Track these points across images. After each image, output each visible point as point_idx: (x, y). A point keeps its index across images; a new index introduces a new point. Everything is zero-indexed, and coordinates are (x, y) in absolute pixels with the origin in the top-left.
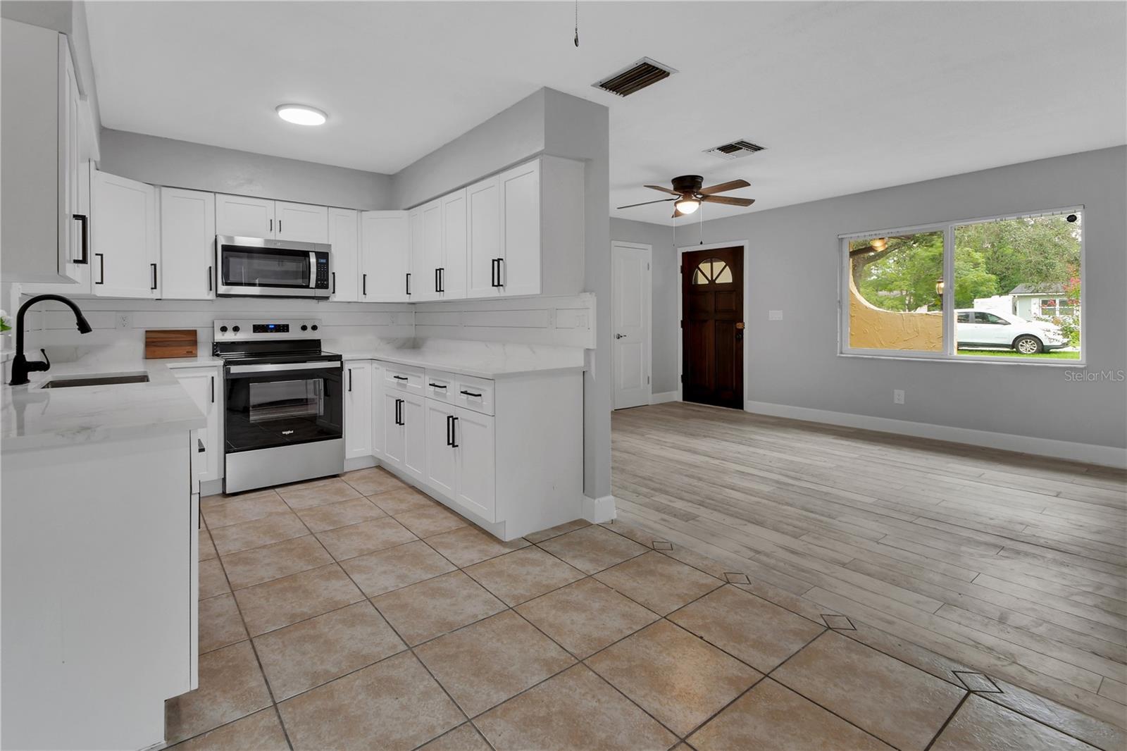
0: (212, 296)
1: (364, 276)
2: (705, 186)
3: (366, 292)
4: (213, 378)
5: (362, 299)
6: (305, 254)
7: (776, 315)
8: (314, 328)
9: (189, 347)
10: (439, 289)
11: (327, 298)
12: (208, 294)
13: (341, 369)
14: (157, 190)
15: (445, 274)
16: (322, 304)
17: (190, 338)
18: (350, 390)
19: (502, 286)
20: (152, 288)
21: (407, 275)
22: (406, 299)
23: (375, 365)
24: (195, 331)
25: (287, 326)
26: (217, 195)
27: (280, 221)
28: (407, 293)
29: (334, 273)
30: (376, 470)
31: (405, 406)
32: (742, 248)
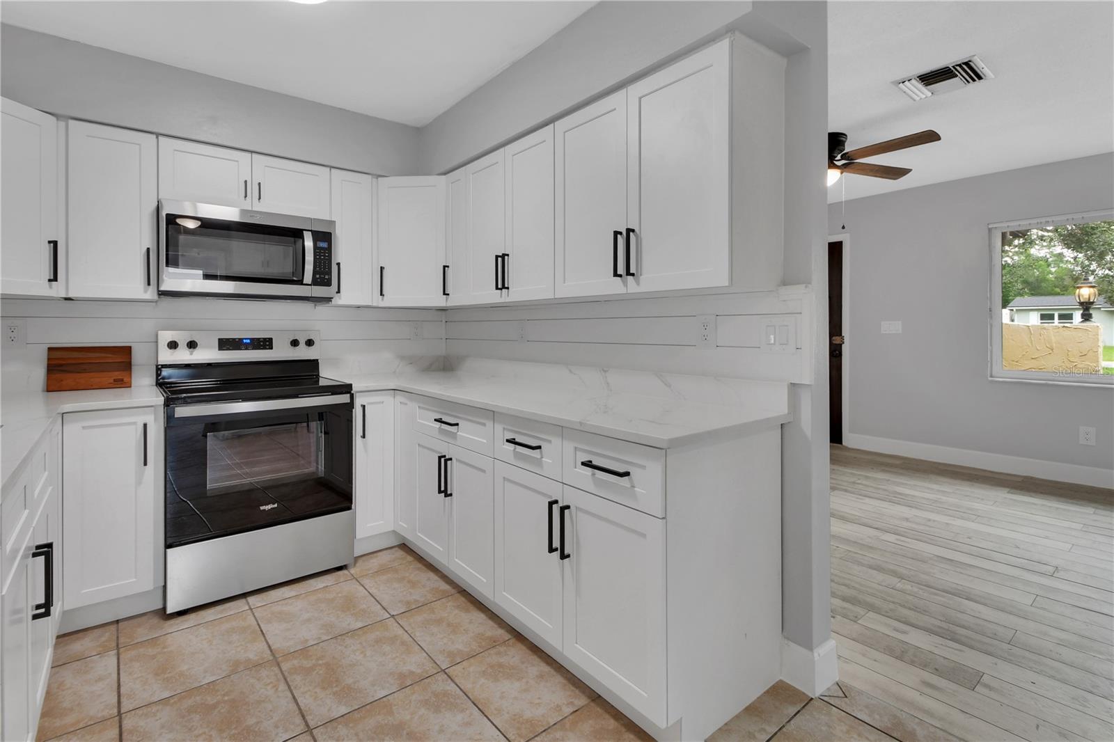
0: (151, 294)
1: (382, 268)
2: (848, 148)
3: (384, 293)
4: (145, 425)
5: (377, 301)
6: (297, 234)
7: (892, 327)
8: (310, 343)
9: (117, 373)
10: (502, 285)
11: (329, 300)
12: (146, 291)
13: (350, 406)
14: (62, 124)
15: (511, 264)
16: (322, 309)
17: (118, 358)
18: (364, 436)
19: (633, 275)
20: (50, 280)
21: (445, 267)
22: (441, 301)
23: (400, 398)
24: (130, 348)
25: (270, 340)
26: (161, 138)
27: (259, 184)
28: (444, 294)
29: (338, 264)
30: (400, 553)
31: (454, 468)
32: (841, 243)
